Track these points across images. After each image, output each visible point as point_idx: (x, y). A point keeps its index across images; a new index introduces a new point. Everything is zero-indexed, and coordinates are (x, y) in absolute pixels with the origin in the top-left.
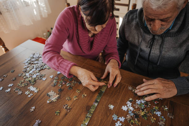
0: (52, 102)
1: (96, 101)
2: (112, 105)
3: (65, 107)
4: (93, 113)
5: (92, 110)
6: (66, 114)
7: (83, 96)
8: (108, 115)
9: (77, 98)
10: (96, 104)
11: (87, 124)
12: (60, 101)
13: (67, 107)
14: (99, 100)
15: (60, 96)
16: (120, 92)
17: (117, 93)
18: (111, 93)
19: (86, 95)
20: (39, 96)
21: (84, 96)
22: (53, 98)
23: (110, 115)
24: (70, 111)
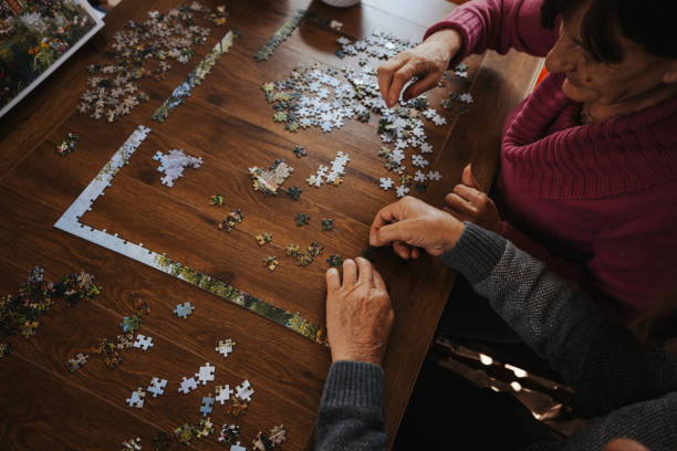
0: (252, 178)
1: (249, 301)
2: (230, 350)
3: (232, 214)
4: (210, 293)
5: (220, 290)
6: (212, 222)
7: (270, 258)
8: (199, 338)
9: (263, 242)
10: (239, 301)
11: (180, 276)
12: (254, 199)
13: (234, 220)
14: (253, 308)
15: (273, 195)
16: (281, 382)
17: (277, 373)
18: (280, 349)
19: (272, 267)
20: (274, 144)
21: (269, 263)
22: (265, 180)
23: (198, 341)
24: (219, 229)
